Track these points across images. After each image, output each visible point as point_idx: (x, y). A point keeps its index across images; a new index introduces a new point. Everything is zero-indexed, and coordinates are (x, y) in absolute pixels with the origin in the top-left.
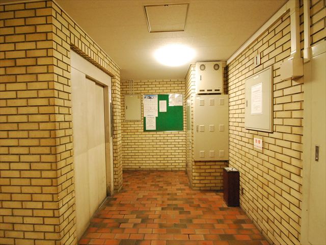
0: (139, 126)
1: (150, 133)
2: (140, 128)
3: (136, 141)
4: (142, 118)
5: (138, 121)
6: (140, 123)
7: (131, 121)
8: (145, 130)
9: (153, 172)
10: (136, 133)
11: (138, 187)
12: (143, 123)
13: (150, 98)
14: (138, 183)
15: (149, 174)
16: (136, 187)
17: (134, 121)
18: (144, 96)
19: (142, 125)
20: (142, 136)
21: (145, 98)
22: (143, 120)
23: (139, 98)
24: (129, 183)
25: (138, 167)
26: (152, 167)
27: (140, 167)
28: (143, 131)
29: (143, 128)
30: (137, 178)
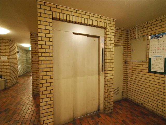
0: (144, 66)
1: (156, 75)
2: (145, 68)
3: (140, 79)
4: (148, 59)
5: (143, 62)
6: (145, 63)
7: (136, 61)
8: (150, 71)
9: (154, 117)
10: (140, 72)
11: (123, 121)
12: (148, 64)
13: (158, 37)
14: (127, 117)
15: (148, 116)
16: (122, 119)
17: (139, 62)
18: (150, 37)
19: (147, 66)
20: (146, 76)
21: (151, 38)
22: (148, 61)
23: (144, 40)
24: (120, 112)
25: (140, 103)
26: (155, 110)
27: (142, 104)
28: (147, 71)
29: (147, 69)
30: (131, 112)
